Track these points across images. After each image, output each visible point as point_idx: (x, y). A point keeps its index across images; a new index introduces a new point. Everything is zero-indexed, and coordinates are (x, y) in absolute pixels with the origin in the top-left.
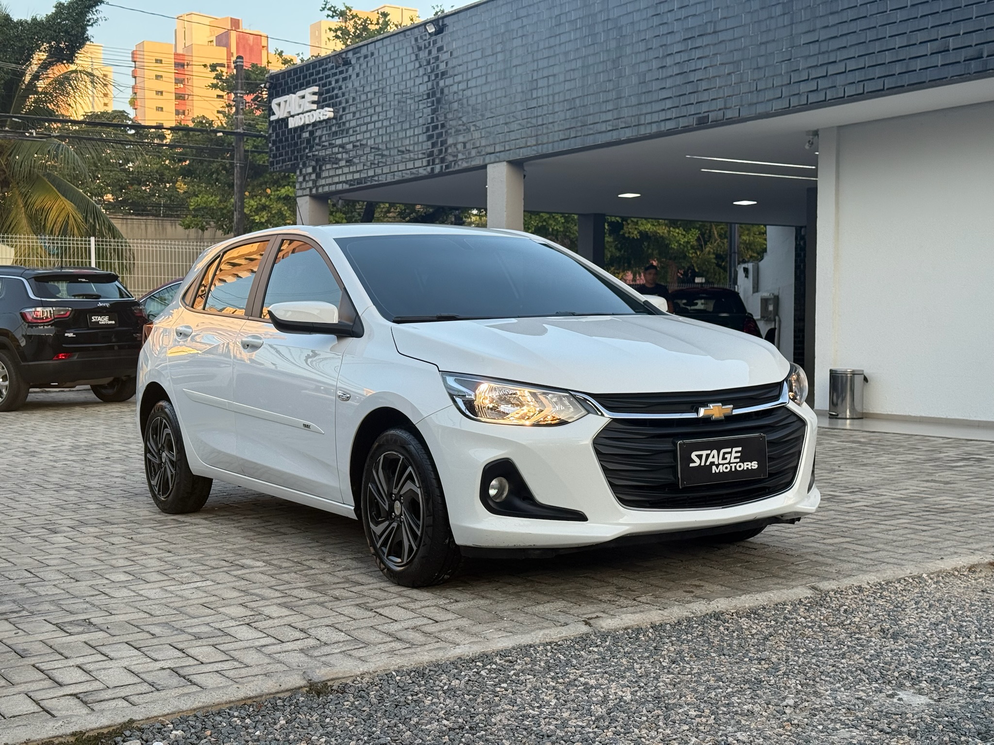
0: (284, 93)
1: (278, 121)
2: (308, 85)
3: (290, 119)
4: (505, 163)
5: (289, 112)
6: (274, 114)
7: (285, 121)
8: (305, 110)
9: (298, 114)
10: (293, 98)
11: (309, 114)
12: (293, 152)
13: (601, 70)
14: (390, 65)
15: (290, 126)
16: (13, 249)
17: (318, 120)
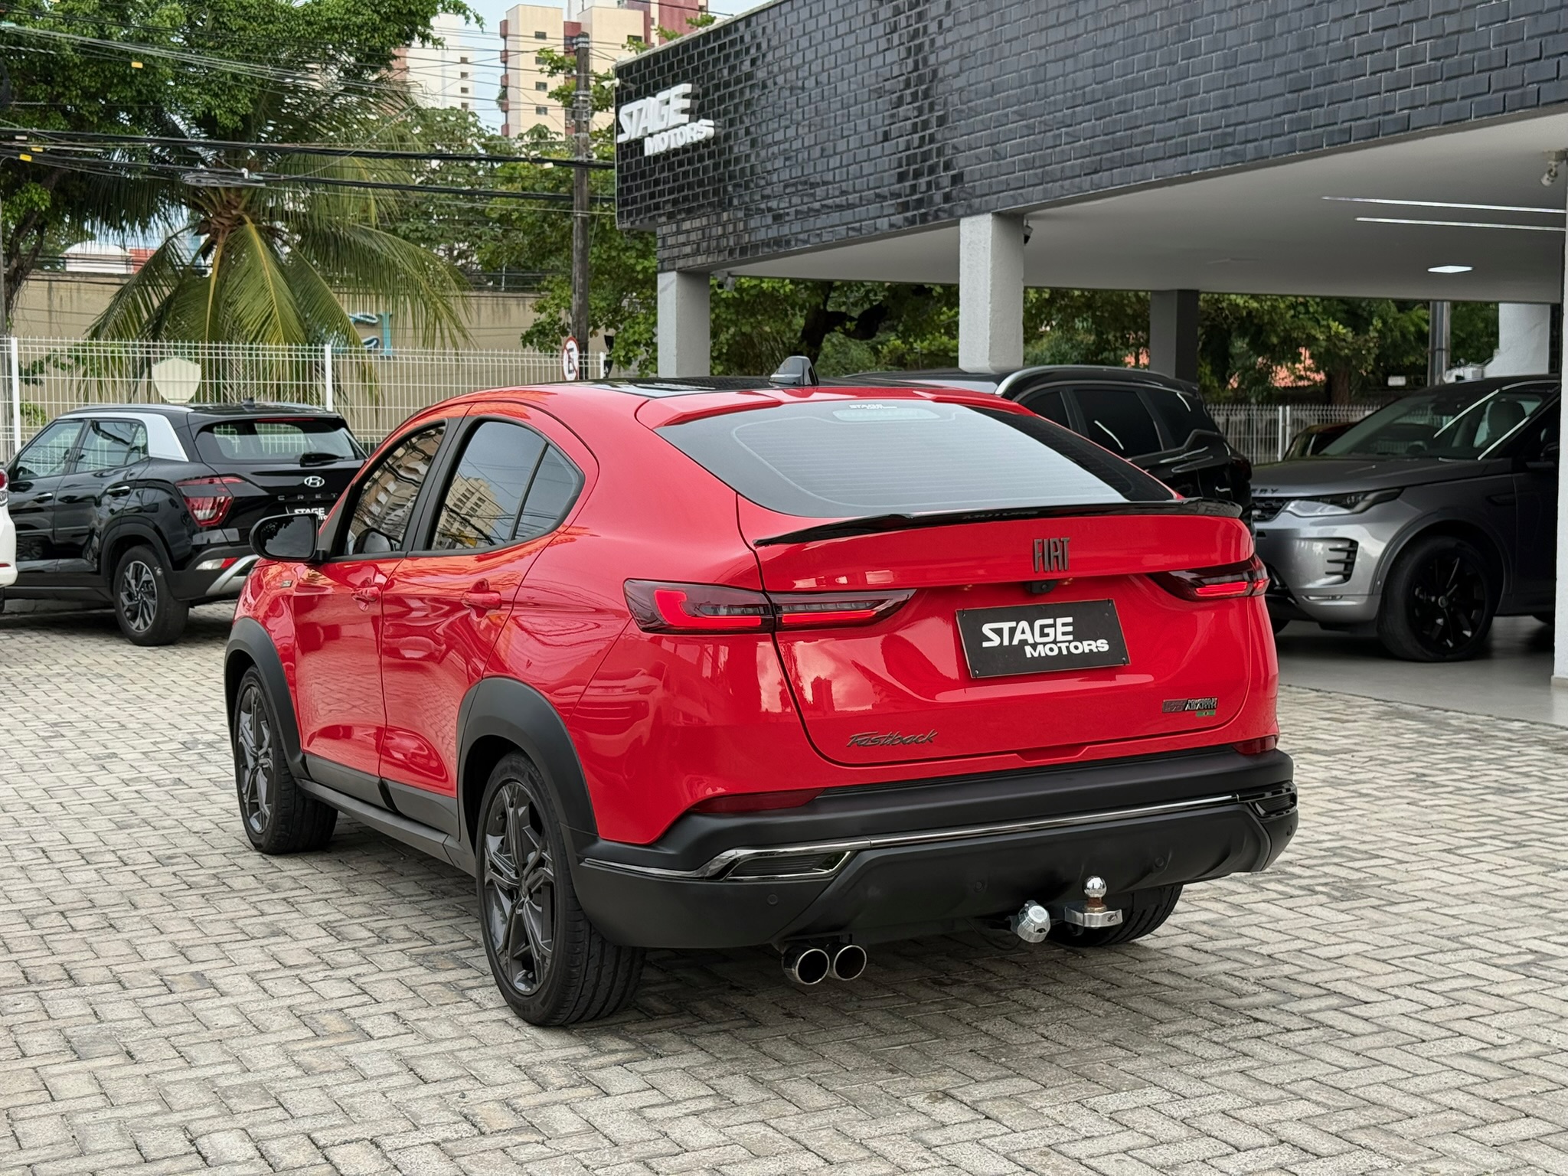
0: (639, 95)
1: (629, 144)
2: (675, 83)
3: (647, 141)
4: (989, 216)
5: (645, 129)
6: (623, 131)
7: (639, 143)
8: (671, 124)
9: (660, 132)
10: (649, 104)
11: (676, 131)
13: (1157, 44)
14: (804, 42)
15: (647, 153)
16: (199, 367)
17: (689, 141)
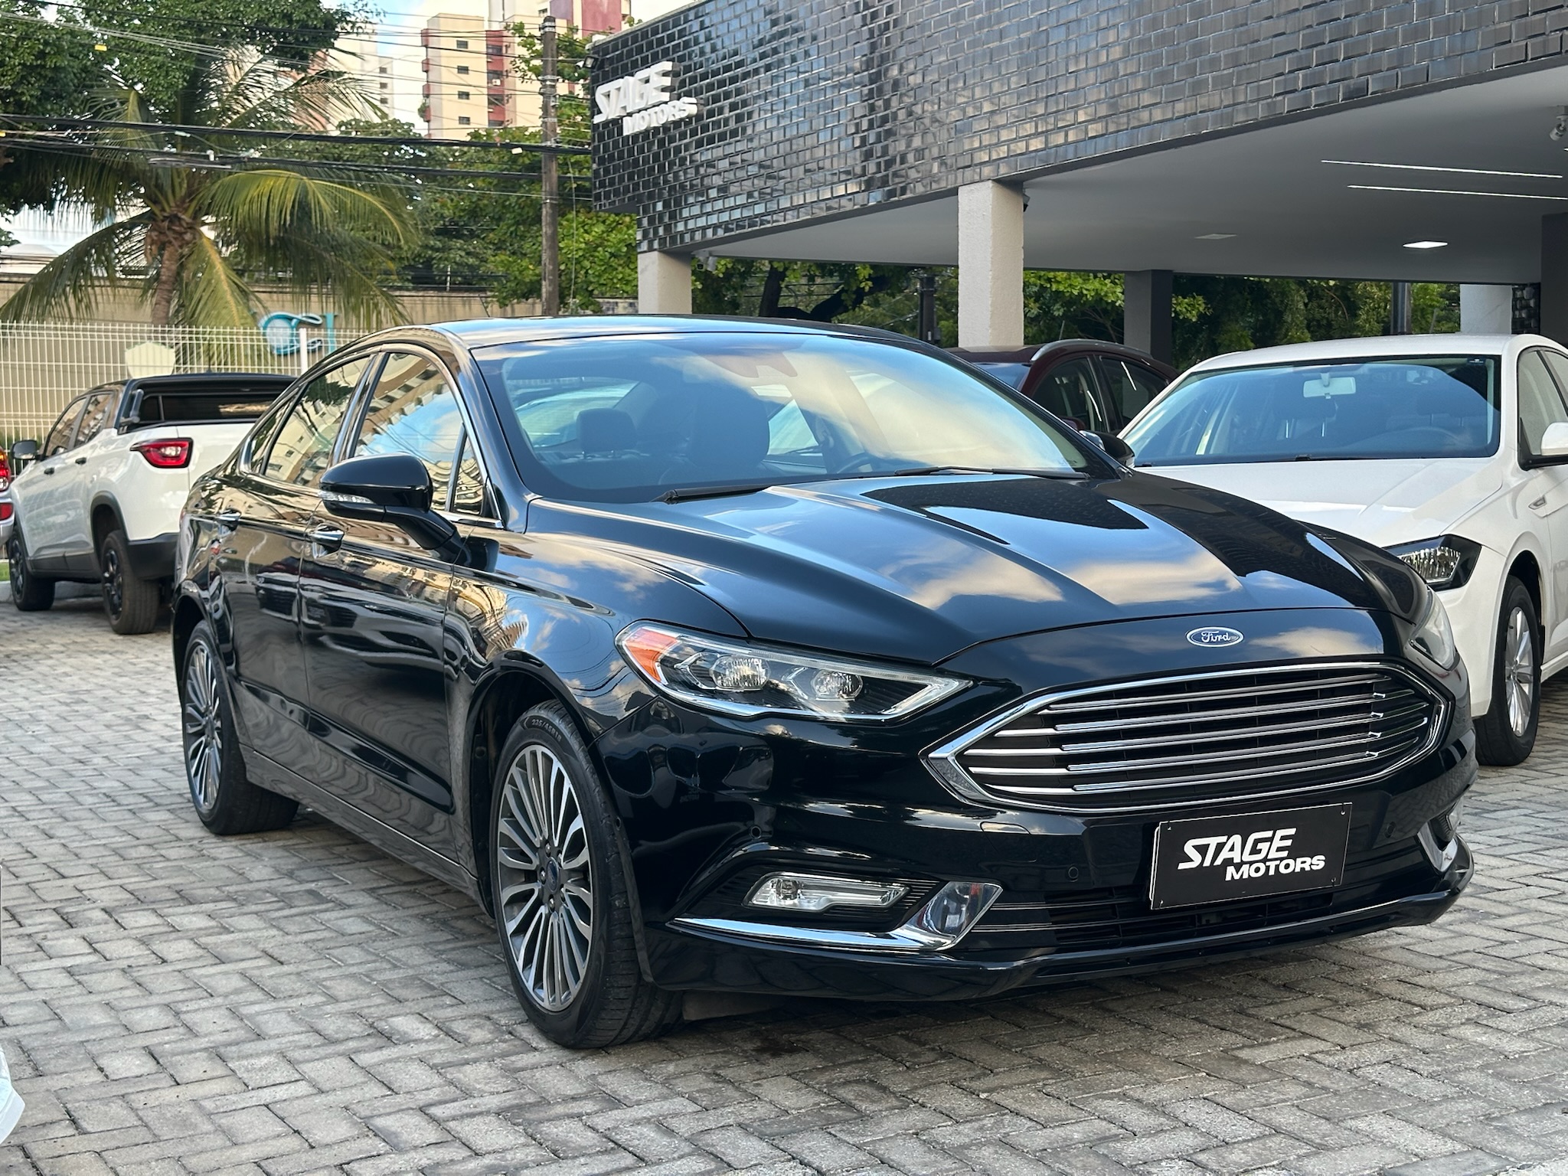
0: (616, 75)
1: (606, 124)
2: (656, 60)
3: (626, 120)
4: (990, 184)
5: (624, 108)
6: (600, 112)
7: (617, 123)
8: (651, 103)
9: (639, 111)
10: (630, 83)
11: (657, 109)
12: (631, 178)
15: (625, 133)
16: (172, 351)
17: (672, 119)
